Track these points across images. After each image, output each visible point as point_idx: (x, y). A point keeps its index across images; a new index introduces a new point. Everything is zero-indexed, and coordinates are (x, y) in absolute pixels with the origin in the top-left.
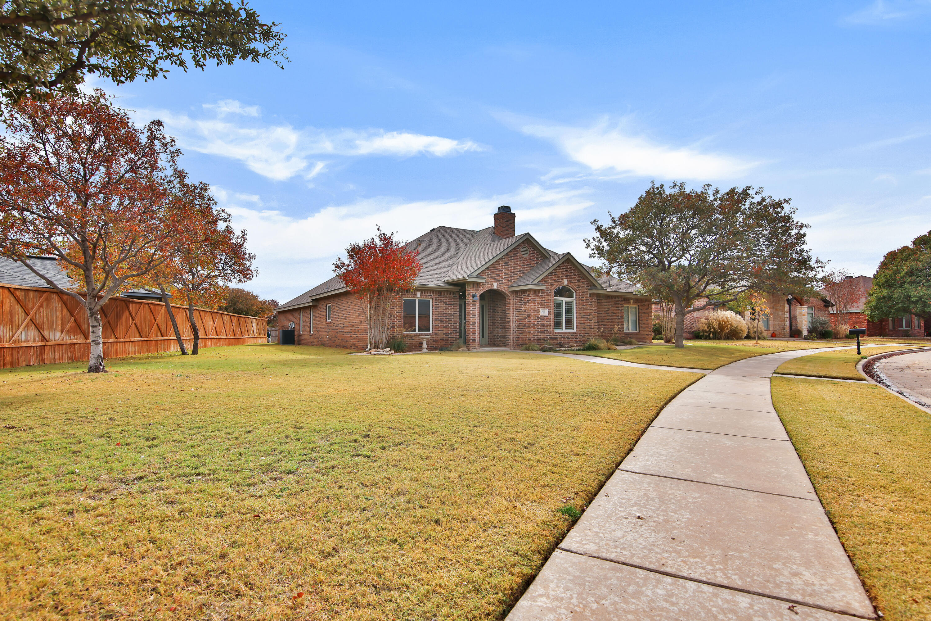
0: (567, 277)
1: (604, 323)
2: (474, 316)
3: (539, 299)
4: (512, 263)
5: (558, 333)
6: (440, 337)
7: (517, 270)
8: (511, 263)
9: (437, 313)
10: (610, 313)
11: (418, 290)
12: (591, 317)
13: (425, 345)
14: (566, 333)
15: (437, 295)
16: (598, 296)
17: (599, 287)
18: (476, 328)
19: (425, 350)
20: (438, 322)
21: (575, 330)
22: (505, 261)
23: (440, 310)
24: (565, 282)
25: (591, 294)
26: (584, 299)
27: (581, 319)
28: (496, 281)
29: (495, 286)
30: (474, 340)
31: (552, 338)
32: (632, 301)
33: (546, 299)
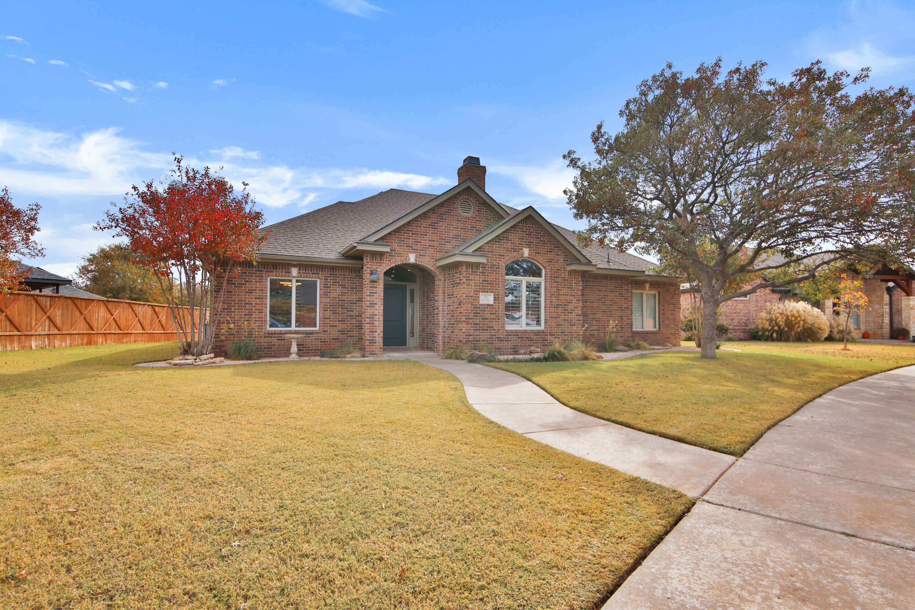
0: (529, 245)
1: (597, 316)
2: (373, 305)
3: (478, 278)
4: (443, 225)
5: (511, 331)
6: (332, 336)
7: (451, 235)
8: (441, 224)
9: (327, 300)
10: (609, 303)
11: (294, 266)
12: (570, 307)
13: (294, 348)
14: (526, 332)
15: (327, 273)
16: (584, 275)
17: (583, 260)
18: (377, 323)
19: (294, 356)
20: (328, 314)
21: (542, 327)
22: (429, 221)
23: (333, 295)
24: (526, 252)
25: (571, 272)
26: (559, 280)
27: (552, 310)
28: (415, 251)
29: (412, 258)
30: (373, 342)
31: (500, 340)
32: (647, 286)
33: (490, 278)
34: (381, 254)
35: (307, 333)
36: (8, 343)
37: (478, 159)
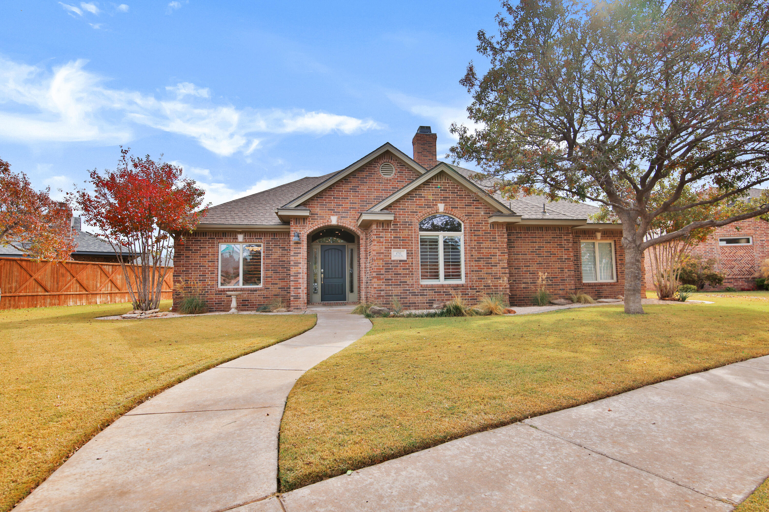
0: (444, 200)
1: (531, 269)
2: (297, 264)
3: (389, 235)
4: (364, 189)
5: (427, 286)
6: (273, 293)
7: (372, 197)
8: (362, 187)
9: (269, 261)
10: (546, 254)
11: (240, 233)
12: (493, 260)
13: (234, 304)
14: (443, 286)
15: (269, 238)
16: (510, 227)
17: (505, 211)
18: (301, 281)
19: (233, 310)
20: (270, 273)
21: (462, 281)
22: (350, 186)
23: (273, 257)
24: (441, 207)
25: (494, 224)
26: (480, 233)
27: (473, 264)
28: (337, 213)
29: (334, 221)
30: (297, 298)
31: (414, 294)
32: (599, 235)
33: (401, 235)
34: (304, 218)
35: (251, 291)
36: (78, 300)
37: (429, 127)
